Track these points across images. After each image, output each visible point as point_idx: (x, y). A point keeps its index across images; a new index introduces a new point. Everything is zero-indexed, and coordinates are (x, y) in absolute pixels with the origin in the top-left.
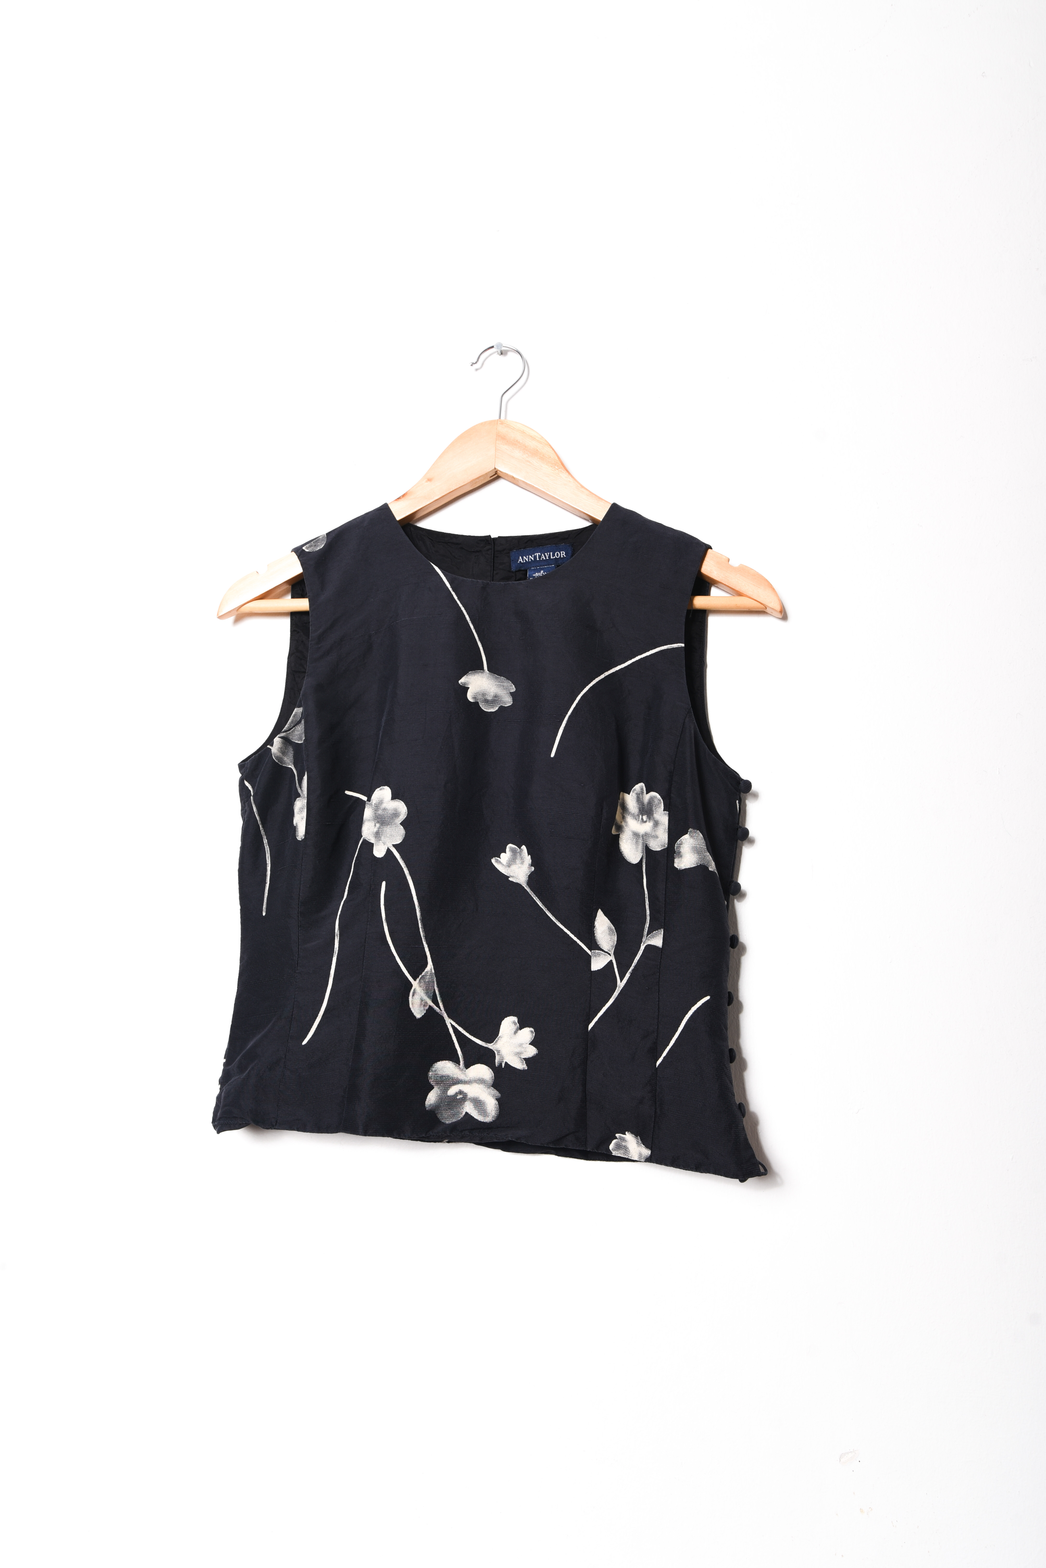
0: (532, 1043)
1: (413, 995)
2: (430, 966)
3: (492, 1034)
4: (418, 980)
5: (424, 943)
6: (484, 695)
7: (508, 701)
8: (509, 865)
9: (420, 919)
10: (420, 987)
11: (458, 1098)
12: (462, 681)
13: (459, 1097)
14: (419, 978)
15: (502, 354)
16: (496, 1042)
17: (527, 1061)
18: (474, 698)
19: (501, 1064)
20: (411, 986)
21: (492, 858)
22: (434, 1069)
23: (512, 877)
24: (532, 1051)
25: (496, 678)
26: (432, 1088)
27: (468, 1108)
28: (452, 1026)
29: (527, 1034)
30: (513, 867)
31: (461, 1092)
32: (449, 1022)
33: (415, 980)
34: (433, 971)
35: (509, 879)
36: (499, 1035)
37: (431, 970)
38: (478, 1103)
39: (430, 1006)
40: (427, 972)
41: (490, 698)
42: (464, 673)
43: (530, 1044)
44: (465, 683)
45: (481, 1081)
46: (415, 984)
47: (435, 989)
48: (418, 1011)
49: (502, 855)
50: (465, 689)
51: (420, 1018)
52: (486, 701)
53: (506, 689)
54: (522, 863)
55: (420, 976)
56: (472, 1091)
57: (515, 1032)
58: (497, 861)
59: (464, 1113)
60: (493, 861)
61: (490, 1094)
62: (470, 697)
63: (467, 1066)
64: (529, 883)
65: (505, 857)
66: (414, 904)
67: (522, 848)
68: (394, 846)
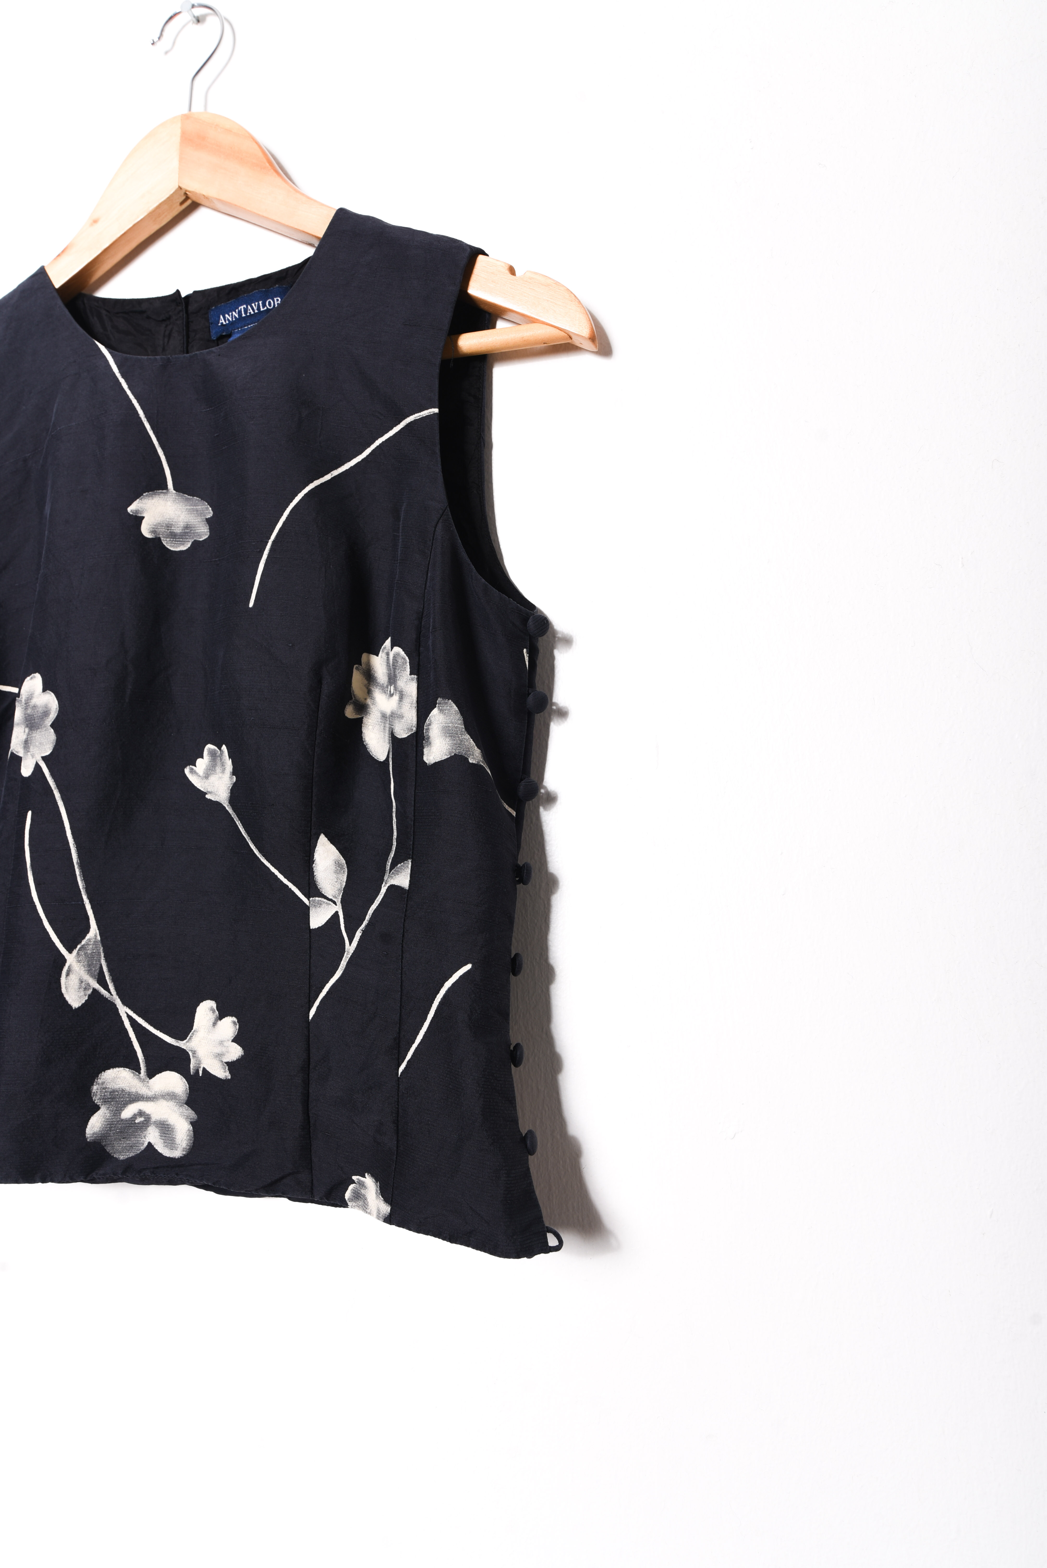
0: (236, 1040)
1: (68, 975)
2: (94, 930)
3: (184, 1029)
4: (75, 952)
5: (85, 897)
6: (169, 526)
7: (203, 532)
8: (207, 776)
9: (77, 863)
10: (79, 961)
11: (137, 1121)
12: (131, 509)
13: (139, 1120)
14: (77, 949)
15: (198, 21)
16: (190, 1039)
17: (231, 1066)
18: (153, 532)
19: (197, 1071)
20: (65, 961)
21: (185, 767)
22: (100, 1081)
23: (210, 793)
24: (235, 1052)
25: (187, 499)
26: (97, 1108)
27: (152, 1136)
28: (129, 1017)
29: (229, 1026)
30: (213, 778)
31: (141, 1113)
32: (124, 1011)
33: (70, 952)
34: (99, 938)
35: (208, 796)
36: (194, 1028)
37: (96, 936)
38: (165, 1129)
39: (94, 990)
40: (89, 940)
41: (178, 530)
42: (137, 495)
43: (233, 1041)
44: (137, 511)
45: (170, 1096)
46: (71, 958)
47: (101, 965)
48: (74, 997)
49: (199, 761)
50: (138, 520)
51: (79, 1008)
52: (173, 536)
53: (201, 514)
54: (223, 771)
55: (79, 946)
56: (159, 1111)
57: (215, 1024)
58: (192, 771)
59: (146, 1144)
60: (187, 771)
61: (181, 1115)
62: (146, 530)
63: (151, 1074)
64: (232, 800)
65: (202, 764)
66: (68, 841)
67: (222, 748)
68: (44, 758)
